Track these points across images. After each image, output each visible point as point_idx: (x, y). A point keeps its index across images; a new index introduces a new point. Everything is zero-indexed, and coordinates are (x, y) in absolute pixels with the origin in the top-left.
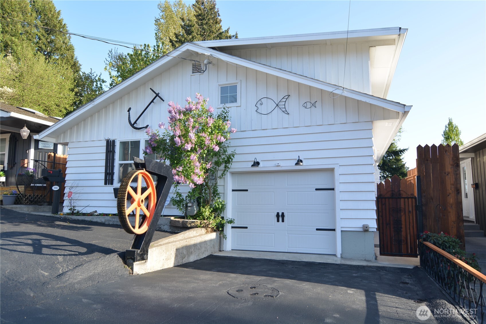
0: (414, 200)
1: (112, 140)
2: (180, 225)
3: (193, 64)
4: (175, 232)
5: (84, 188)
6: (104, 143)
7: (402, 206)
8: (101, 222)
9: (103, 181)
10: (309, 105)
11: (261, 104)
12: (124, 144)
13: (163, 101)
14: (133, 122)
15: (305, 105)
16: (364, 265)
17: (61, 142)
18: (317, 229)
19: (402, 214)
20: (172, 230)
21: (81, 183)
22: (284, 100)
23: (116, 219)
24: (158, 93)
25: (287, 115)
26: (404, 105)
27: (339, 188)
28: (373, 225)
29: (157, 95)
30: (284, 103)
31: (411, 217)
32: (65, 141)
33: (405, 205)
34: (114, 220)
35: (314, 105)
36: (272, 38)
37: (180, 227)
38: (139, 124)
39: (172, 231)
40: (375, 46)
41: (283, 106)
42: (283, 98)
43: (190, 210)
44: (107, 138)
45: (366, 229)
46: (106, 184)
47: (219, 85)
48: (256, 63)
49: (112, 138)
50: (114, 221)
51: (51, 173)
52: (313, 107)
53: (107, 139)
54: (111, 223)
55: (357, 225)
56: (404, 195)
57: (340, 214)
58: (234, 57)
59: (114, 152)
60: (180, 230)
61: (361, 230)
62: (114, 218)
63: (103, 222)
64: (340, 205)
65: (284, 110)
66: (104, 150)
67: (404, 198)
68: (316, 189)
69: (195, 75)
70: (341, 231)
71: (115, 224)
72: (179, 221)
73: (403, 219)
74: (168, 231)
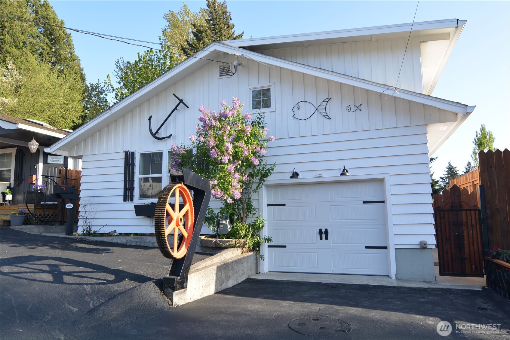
0: (477, 212)
1: (132, 152)
2: (213, 246)
3: (220, 67)
4: (207, 253)
5: (101, 205)
6: (123, 156)
7: (464, 219)
8: (122, 243)
9: (122, 198)
10: (353, 108)
11: (299, 109)
12: (145, 157)
13: (188, 107)
14: (154, 132)
15: (349, 108)
16: (425, 287)
17: (75, 155)
18: (366, 247)
19: (464, 228)
20: (203, 251)
21: (96, 200)
22: (325, 103)
23: (138, 240)
24: (182, 99)
25: (329, 120)
26: (466, 105)
27: (390, 200)
28: (432, 241)
29: (181, 101)
30: (324, 107)
31: (475, 232)
32: (79, 155)
33: (467, 217)
34: (136, 240)
35: (359, 108)
36: (310, 34)
37: (212, 247)
38: (161, 134)
39: (204, 252)
40: (426, 42)
41: (324, 111)
42: (323, 101)
43: (222, 228)
44: (125, 150)
45: (423, 246)
46: (125, 200)
47: (250, 89)
48: (293, 62)
49: (131, 150)
50: (137, 242)
51: (64, 189)
52: (358, 111)
53: (126, 151)
54: (133, 244)
55: (414, 242)
56: (466, 207)
57: (393, 230)
58: (268, 57)
59: (133, 165)
60: (212, 251)
61: (418, 247)
62: (137, 238)
63: (125, 243)
64: (392, 220)
65: (325, 114)
66: (122, 163)
67: (466, 210)
68: (364, 202)
69: (222, 78)
70: (395, 248)
71: (137, 245)
72: (211, 241)
73: (465, 234)
74: (198, 252)
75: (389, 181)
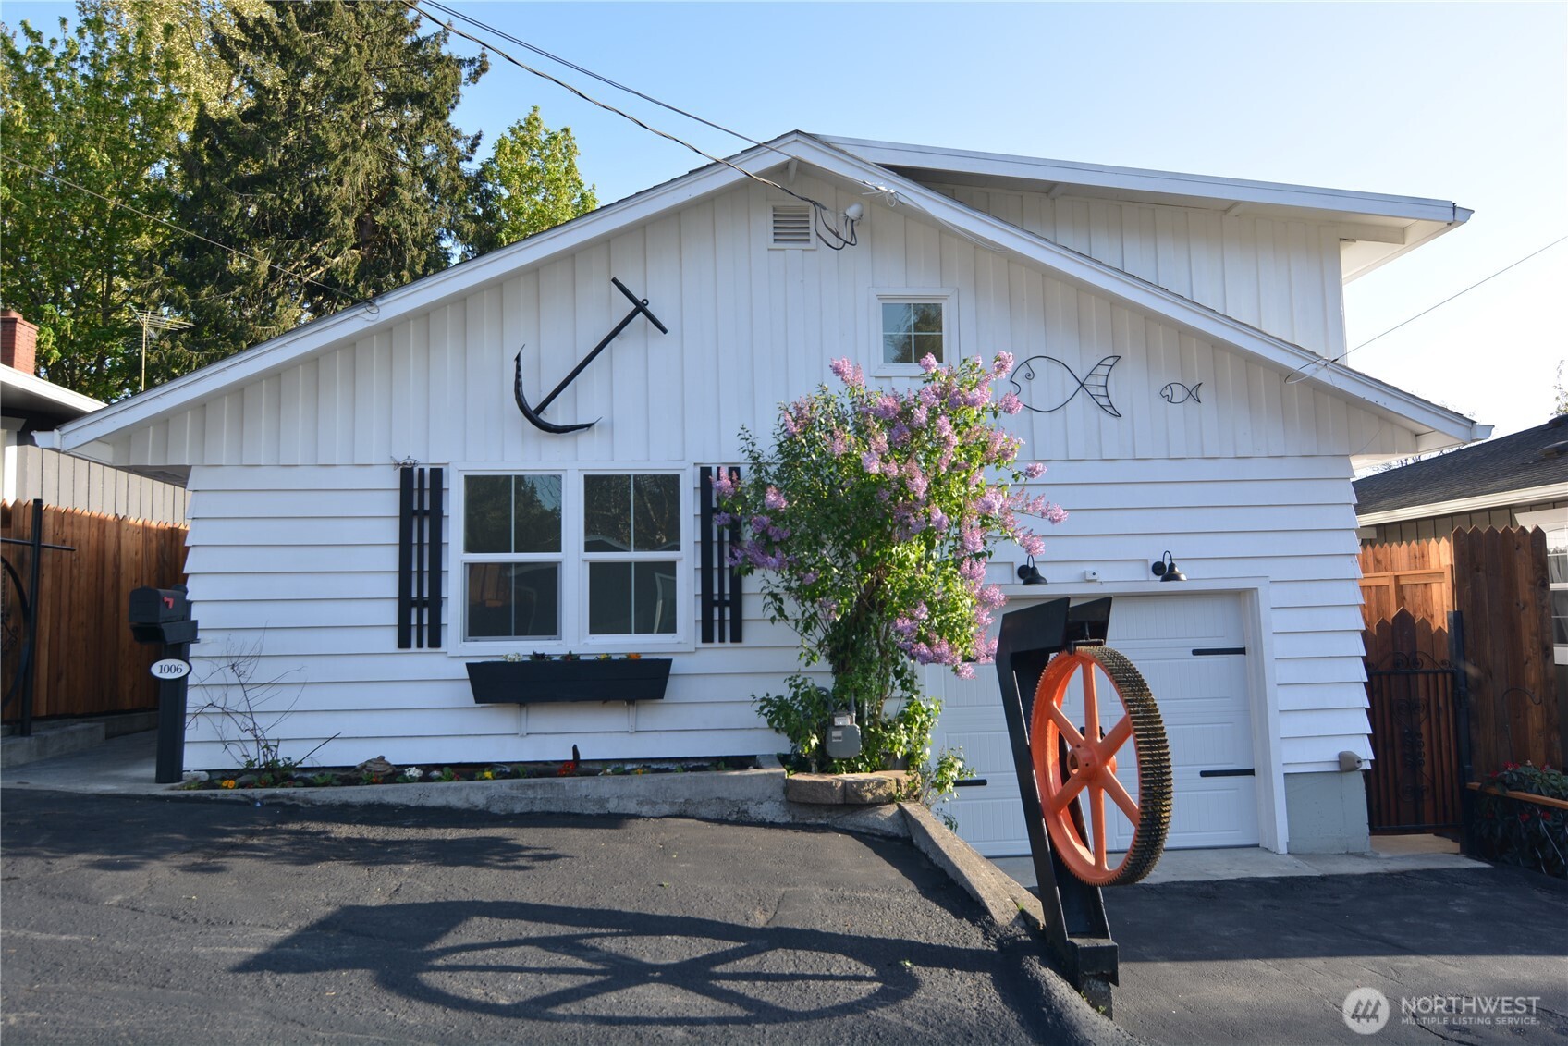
0: (1448, 676)
1: (431, 469)
2: (837, 799)
3: (774, 209)
4: (808, 822)
5: (308, 661)
6: (394, 480)
7: (1422, 695)
8: (466, 806)
10: (1179, 394)
11: (1030, 377)
12: (484, 491)
13: (664, 331)
14: (533, 405)
15: (1169, 392)
18: (1204, 774)
19: (1422, 715)
20: (794, 818)
21: (273, 643)
22: (1104, 370)
23: (540, 791)
24: (645, 300)
25: (1114, 420)
26: (1473, 422)
27: (1273, 647)
28: (1365, 752)
29: (641, 307)
30: (1101, 381)
31: (1443, 724)
33: (1428, 690)
34: (531, 794)
35: (1193, 394)
36: (1100, 169)
37: (836, 805)
38: (555, 415)
39: (796, 820)
40: (1354, 240)
41: (1102, 391)
42: (1099, 364)
43: (840, 738)
44: (401, 459)
45: (1346, 763)
46: (404, 642)
47: (880, 297)
48: (1055, 244)
49: (426, 459)
50: (532, 801)
51: (171, 606)
52: (1191, 401)
53: (405, 464)
54: (518, 808)
55: (1322, 755)
56: (1427, 666)
57: (1281, 727)
58: (977, 215)
59: (437, 516)
60: (825, 814)
61: (1335, 768)
62: (533, 787)
63: (481, 807)
64: (1279, 699)
65: (1103, 401)
66: (391, 505)
67: (1427, 673)
68: (1196, 652)
69: (784, 250)
70: (1285, 774)
71: (535, 810)
72: (828, 785)
73: (1424, 729)
74: (777, 820)
75: (1269, 597)
